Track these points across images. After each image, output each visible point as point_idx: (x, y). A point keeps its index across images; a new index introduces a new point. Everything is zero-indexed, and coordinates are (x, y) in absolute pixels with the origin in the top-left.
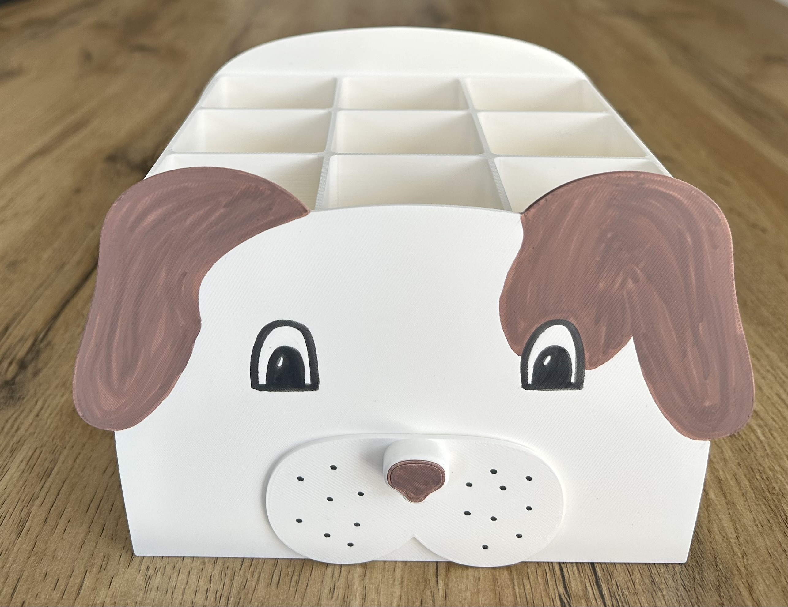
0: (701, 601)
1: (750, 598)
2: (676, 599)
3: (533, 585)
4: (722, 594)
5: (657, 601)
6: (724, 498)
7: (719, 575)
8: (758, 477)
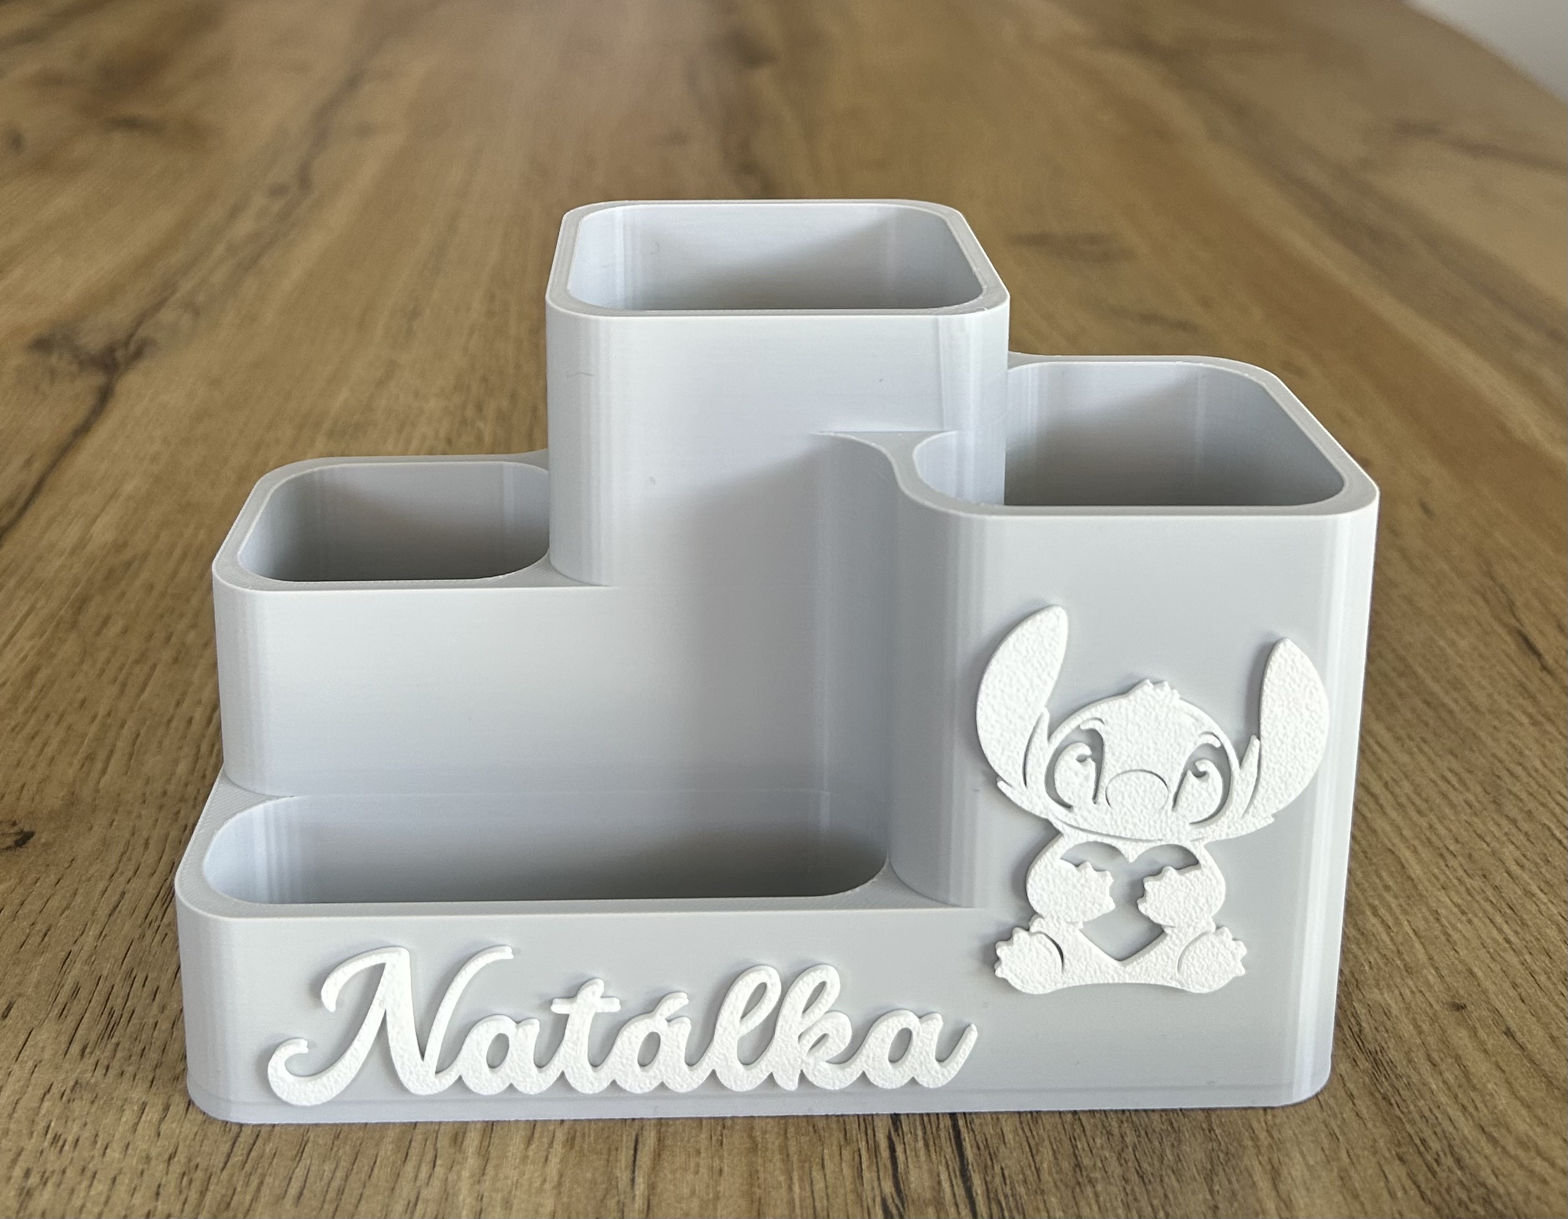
0: (1172, 1202)
1: (1274, 1193)
2: (1122, 1200)
3: (831, 1180)
4: (1216, 1188)
5: (1082, 1203)
7: (1213, 1150)
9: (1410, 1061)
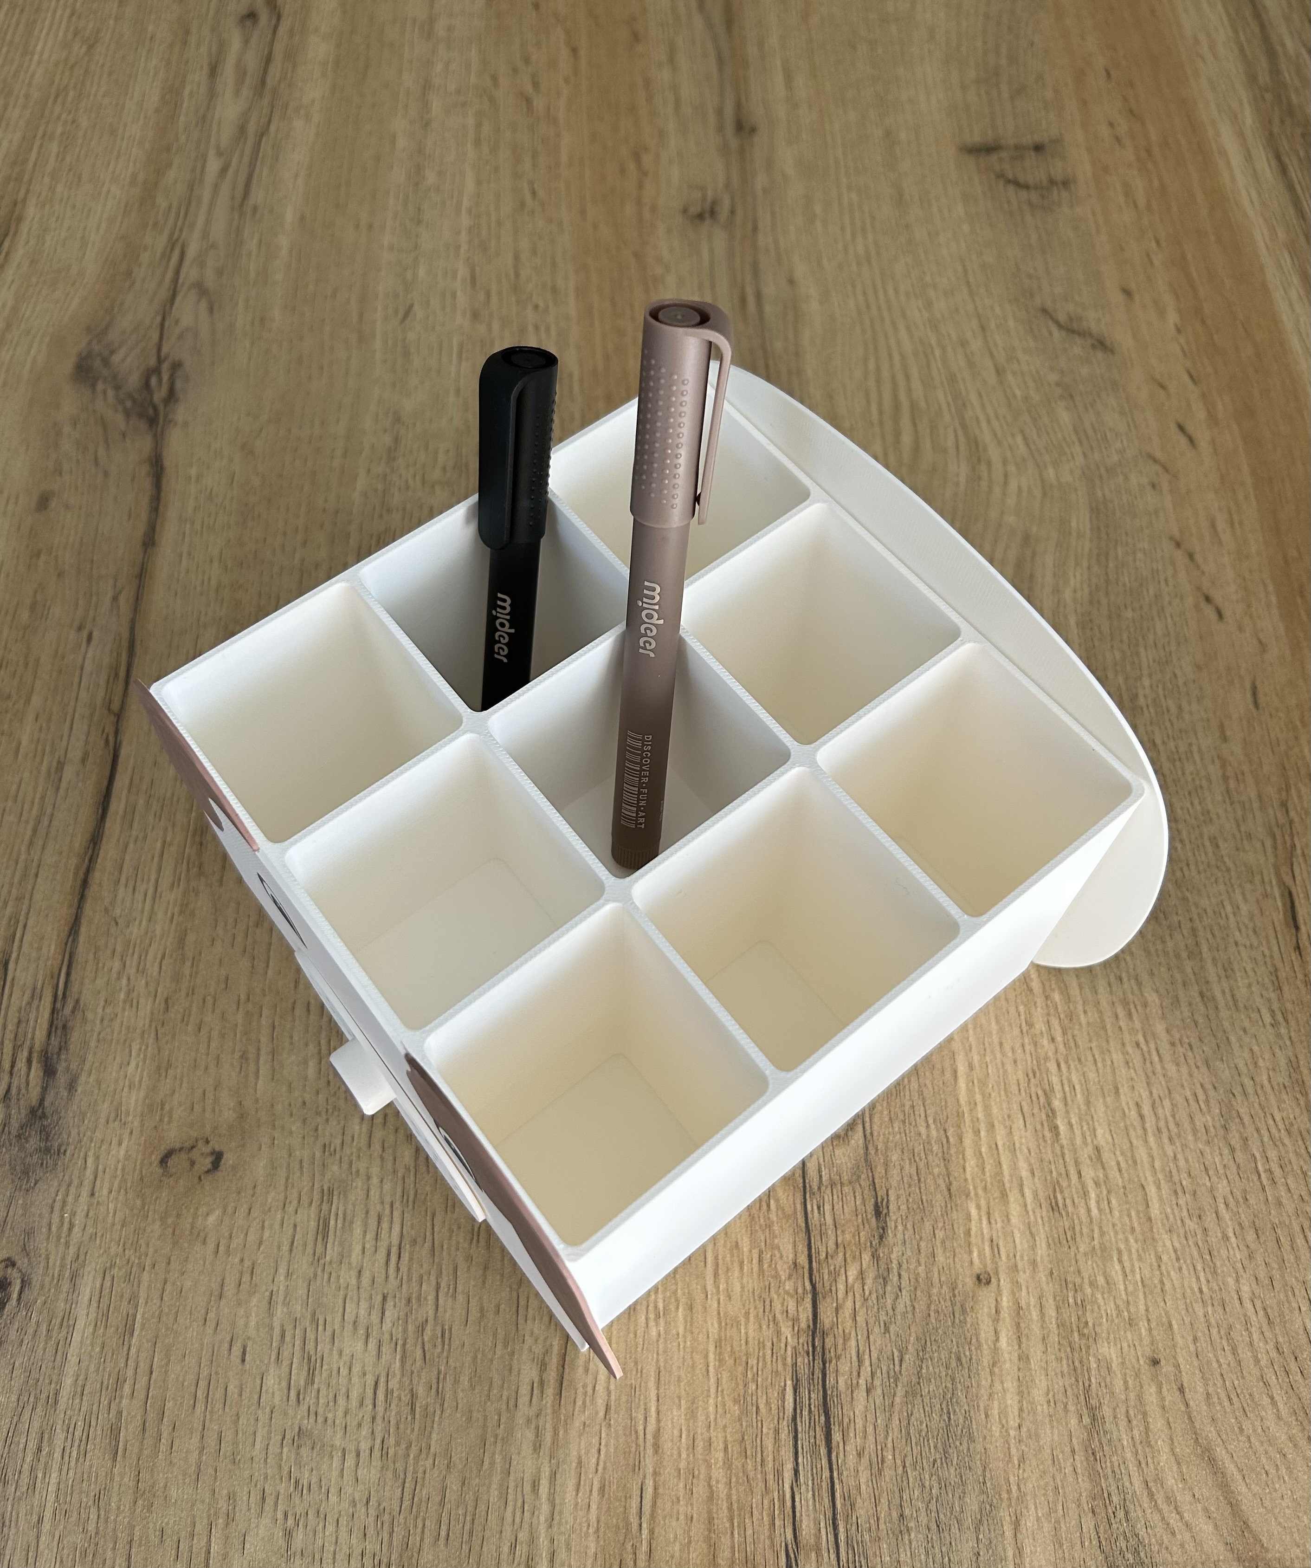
0: (954, 1549)
1: (1013, 1542)
2: (924, 1547)
3: (756, 1527)
6: (1016, 1347)
7: (983, 1502)
8: (1071, 1300)
9: (1115, 1417)
